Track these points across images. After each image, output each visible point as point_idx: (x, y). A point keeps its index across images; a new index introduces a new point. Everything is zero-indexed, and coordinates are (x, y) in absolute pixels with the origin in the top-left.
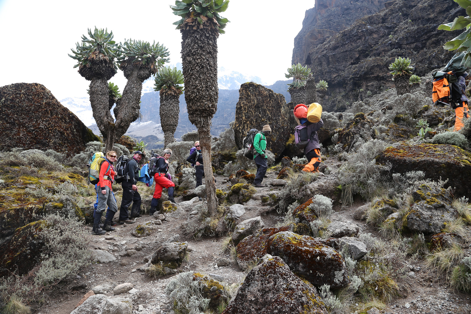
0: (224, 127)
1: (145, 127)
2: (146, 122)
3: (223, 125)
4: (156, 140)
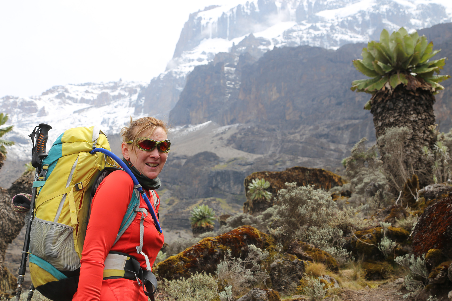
1: (198, 134)
2: (201, 123)
4: (215, 160)
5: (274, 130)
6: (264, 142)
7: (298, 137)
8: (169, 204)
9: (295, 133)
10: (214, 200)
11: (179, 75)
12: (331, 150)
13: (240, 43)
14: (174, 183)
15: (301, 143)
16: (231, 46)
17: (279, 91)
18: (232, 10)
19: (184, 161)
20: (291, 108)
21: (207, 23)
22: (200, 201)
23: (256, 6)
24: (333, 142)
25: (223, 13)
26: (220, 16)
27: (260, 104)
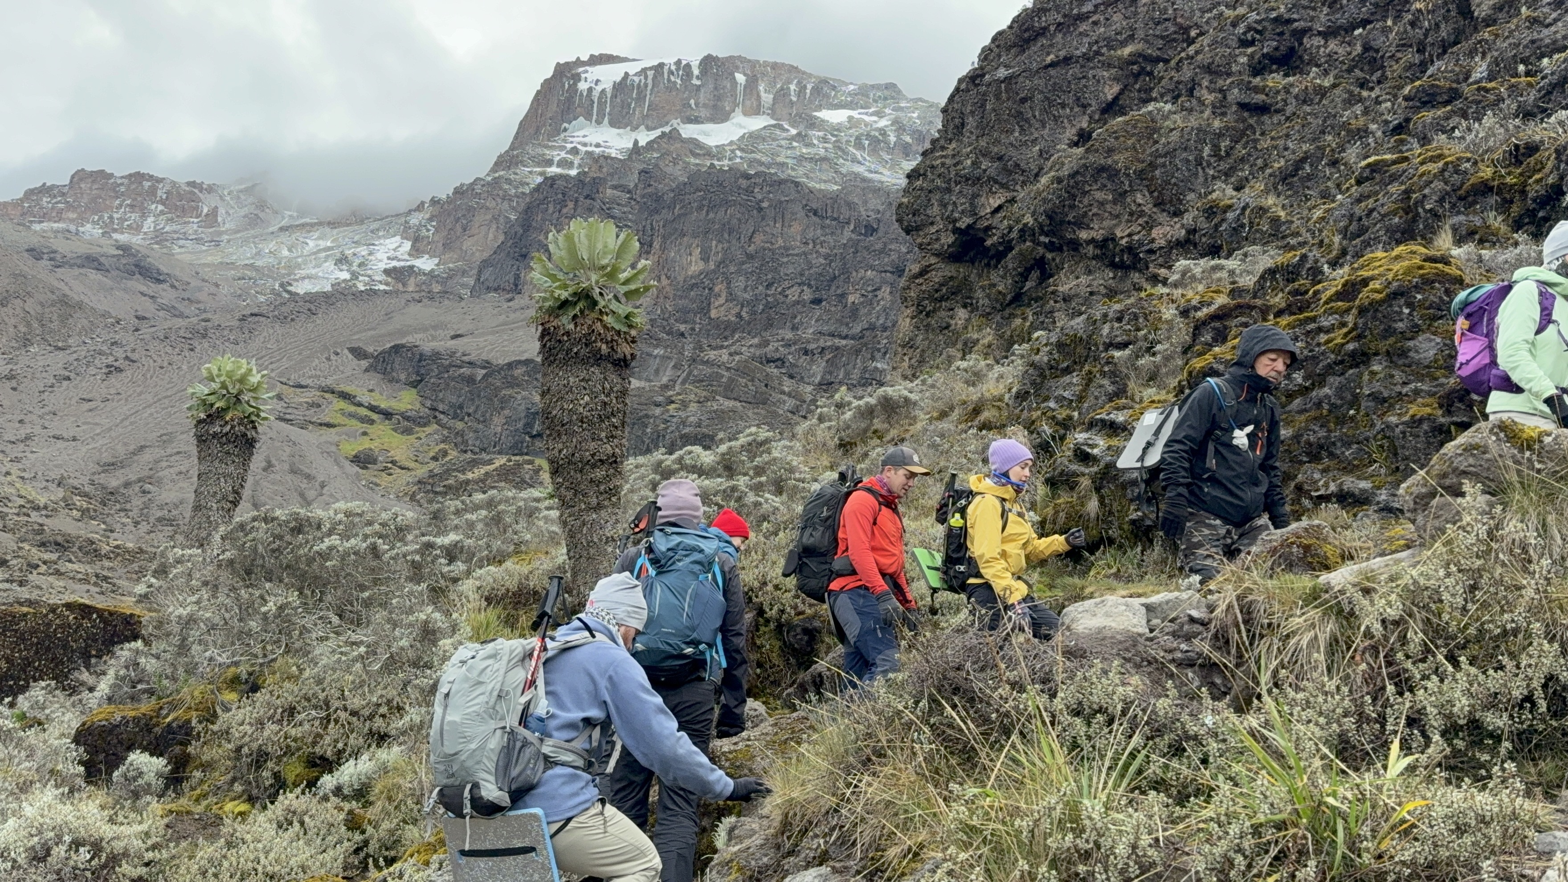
7: (725, 358)
8: (435, 459)
9: (722, 347)
10: (531, 462)
11: (516, 188)
12: (783, 392)
13: (648, 143)
14: (455, 417)
15: (728, 369)
16: (630, 145)
17: (705, 259)
18: (644, 71)
19: (484, 372)
20: (724, 295)
21: (590, 90)
22: (501, 461)
23: (696, 72)
24: (791, 377)
25: (627, 74)
26: (618, 79)
27: (663, 277)
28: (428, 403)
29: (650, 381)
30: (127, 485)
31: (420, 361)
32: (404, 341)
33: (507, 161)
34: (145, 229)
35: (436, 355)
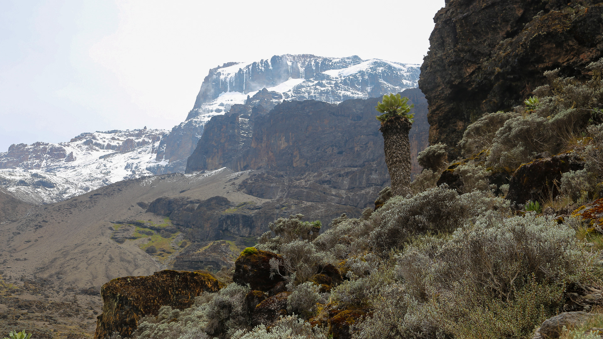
0: (354, 172)
1: (213, 179)
2: (216, 169)
3: (354, 167)
4: (226, 204)
5: (282, 176)
6: (272, 187)
7: (304, 183)
8: (181, 247)
9: (301, 179)
10: (224, 242)
11: (199, 124)
12: (333, 195)
13: (254, 96)
14: (188, 226)
15: (306, 188)
16: (246, 99)
17: (287, 141)
18: (248, 67)
19: (197, 205)
20: (298, 156)
21: (226, 78)
22: (211, 244)
23: (270, 64)
24: (335, 188)
25: (240, 69)
26: (237, 72)
27: (270, 152)
28: (175, 222)
29: (271, 198)
30: (51, 276)
31: (169, 204)
32: (161, 197)
33: (193, 114)
34: (42, 166)
35: (175, 201)
